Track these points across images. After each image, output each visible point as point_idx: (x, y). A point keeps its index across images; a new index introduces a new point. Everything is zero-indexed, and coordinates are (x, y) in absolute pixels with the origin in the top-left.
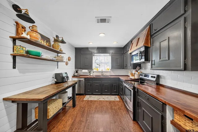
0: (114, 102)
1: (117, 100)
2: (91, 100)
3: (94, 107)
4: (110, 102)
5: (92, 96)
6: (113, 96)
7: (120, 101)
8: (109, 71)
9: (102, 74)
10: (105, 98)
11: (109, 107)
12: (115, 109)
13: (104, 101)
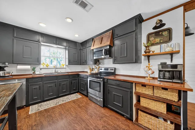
0: (77, 100)
1: (79, 97)
2: (45, 110)
3: (57, 115)
4: (74, 102)
5: (42, 103)
6: (73, 95)
7: (82, 98)
8: (64, 67)
9: (55, 71)
10: (64, 100)
11: (76, 107)
12: (83, 106)
13: (65, 103)
